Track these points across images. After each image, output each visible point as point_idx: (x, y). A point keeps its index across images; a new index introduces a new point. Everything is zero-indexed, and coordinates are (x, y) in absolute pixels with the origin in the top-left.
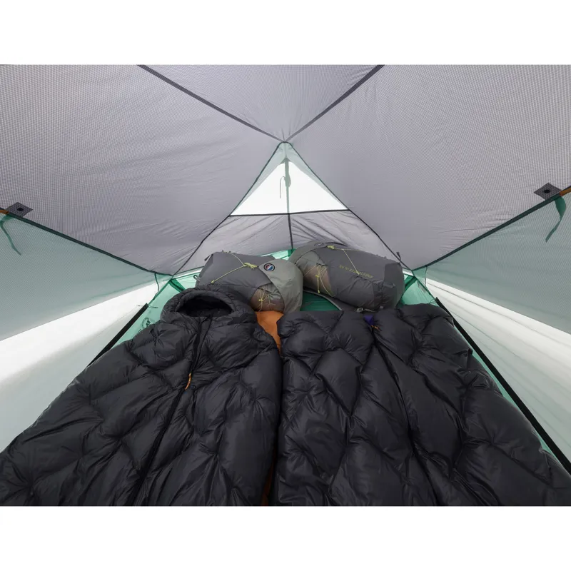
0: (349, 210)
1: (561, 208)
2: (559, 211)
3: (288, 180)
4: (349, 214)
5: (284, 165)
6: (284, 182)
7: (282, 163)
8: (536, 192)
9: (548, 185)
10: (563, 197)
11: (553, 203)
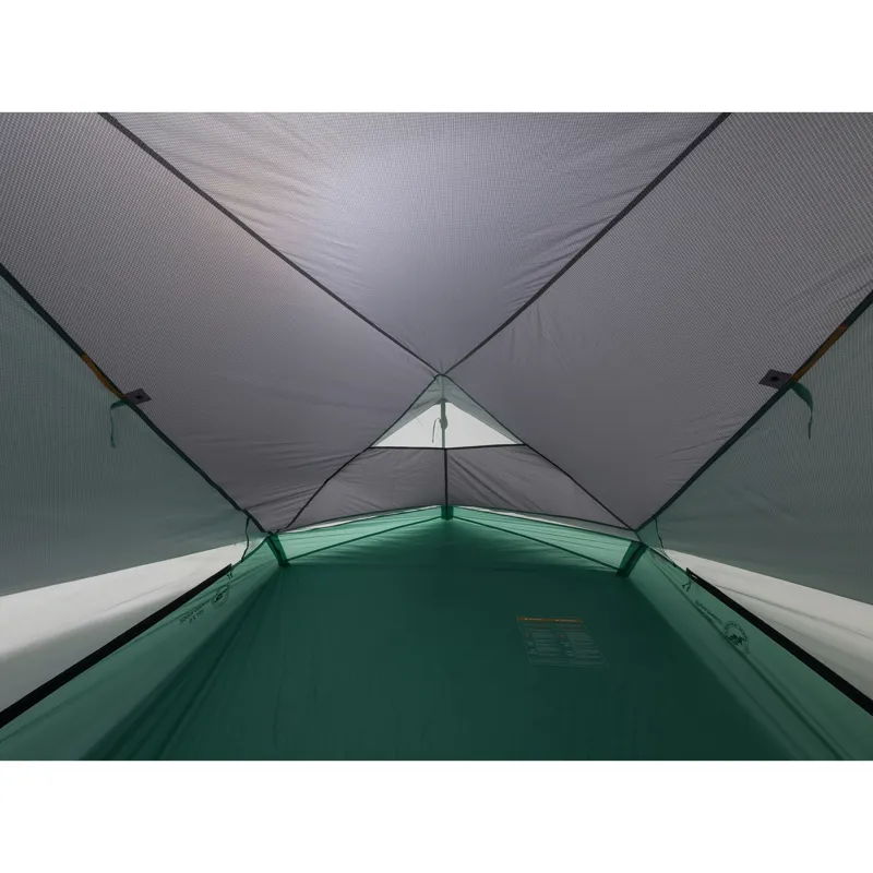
0: (524, 444)
1: (805, 395)
2: (805, 400)
3: (444, 422)
4: (526, 449)
5: (439, 406)
6: (438, 424)
7: (438, 403)
8: (762, 382)
9: (771, 372)
10: (800, 381)
11: (791, 391)
